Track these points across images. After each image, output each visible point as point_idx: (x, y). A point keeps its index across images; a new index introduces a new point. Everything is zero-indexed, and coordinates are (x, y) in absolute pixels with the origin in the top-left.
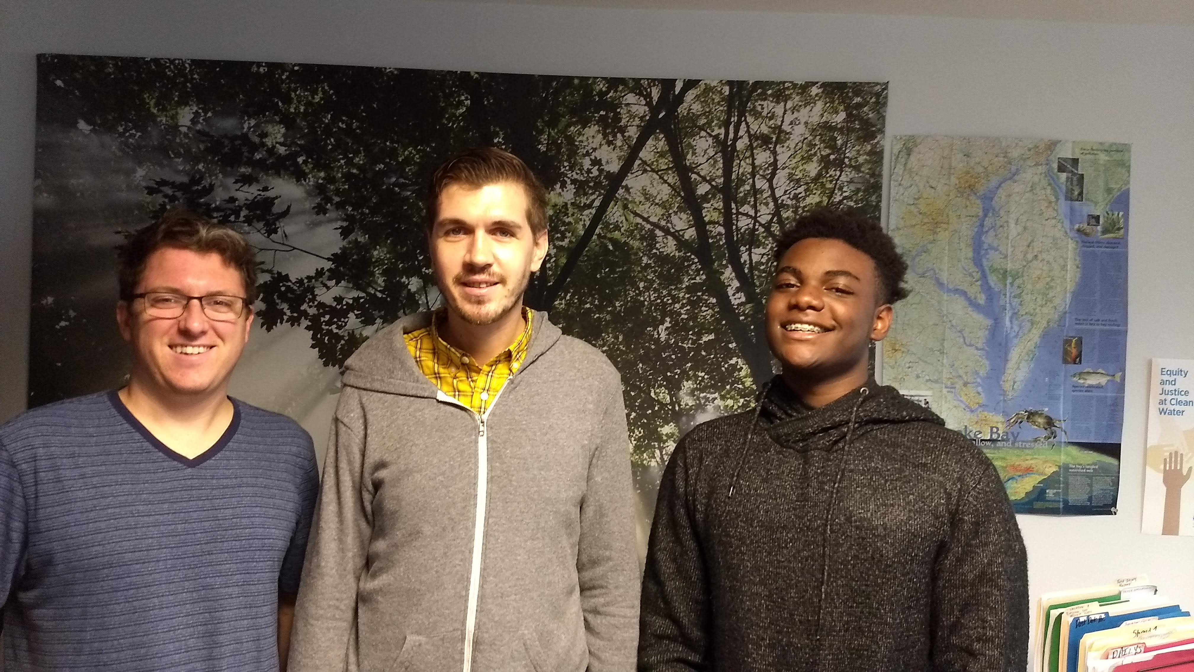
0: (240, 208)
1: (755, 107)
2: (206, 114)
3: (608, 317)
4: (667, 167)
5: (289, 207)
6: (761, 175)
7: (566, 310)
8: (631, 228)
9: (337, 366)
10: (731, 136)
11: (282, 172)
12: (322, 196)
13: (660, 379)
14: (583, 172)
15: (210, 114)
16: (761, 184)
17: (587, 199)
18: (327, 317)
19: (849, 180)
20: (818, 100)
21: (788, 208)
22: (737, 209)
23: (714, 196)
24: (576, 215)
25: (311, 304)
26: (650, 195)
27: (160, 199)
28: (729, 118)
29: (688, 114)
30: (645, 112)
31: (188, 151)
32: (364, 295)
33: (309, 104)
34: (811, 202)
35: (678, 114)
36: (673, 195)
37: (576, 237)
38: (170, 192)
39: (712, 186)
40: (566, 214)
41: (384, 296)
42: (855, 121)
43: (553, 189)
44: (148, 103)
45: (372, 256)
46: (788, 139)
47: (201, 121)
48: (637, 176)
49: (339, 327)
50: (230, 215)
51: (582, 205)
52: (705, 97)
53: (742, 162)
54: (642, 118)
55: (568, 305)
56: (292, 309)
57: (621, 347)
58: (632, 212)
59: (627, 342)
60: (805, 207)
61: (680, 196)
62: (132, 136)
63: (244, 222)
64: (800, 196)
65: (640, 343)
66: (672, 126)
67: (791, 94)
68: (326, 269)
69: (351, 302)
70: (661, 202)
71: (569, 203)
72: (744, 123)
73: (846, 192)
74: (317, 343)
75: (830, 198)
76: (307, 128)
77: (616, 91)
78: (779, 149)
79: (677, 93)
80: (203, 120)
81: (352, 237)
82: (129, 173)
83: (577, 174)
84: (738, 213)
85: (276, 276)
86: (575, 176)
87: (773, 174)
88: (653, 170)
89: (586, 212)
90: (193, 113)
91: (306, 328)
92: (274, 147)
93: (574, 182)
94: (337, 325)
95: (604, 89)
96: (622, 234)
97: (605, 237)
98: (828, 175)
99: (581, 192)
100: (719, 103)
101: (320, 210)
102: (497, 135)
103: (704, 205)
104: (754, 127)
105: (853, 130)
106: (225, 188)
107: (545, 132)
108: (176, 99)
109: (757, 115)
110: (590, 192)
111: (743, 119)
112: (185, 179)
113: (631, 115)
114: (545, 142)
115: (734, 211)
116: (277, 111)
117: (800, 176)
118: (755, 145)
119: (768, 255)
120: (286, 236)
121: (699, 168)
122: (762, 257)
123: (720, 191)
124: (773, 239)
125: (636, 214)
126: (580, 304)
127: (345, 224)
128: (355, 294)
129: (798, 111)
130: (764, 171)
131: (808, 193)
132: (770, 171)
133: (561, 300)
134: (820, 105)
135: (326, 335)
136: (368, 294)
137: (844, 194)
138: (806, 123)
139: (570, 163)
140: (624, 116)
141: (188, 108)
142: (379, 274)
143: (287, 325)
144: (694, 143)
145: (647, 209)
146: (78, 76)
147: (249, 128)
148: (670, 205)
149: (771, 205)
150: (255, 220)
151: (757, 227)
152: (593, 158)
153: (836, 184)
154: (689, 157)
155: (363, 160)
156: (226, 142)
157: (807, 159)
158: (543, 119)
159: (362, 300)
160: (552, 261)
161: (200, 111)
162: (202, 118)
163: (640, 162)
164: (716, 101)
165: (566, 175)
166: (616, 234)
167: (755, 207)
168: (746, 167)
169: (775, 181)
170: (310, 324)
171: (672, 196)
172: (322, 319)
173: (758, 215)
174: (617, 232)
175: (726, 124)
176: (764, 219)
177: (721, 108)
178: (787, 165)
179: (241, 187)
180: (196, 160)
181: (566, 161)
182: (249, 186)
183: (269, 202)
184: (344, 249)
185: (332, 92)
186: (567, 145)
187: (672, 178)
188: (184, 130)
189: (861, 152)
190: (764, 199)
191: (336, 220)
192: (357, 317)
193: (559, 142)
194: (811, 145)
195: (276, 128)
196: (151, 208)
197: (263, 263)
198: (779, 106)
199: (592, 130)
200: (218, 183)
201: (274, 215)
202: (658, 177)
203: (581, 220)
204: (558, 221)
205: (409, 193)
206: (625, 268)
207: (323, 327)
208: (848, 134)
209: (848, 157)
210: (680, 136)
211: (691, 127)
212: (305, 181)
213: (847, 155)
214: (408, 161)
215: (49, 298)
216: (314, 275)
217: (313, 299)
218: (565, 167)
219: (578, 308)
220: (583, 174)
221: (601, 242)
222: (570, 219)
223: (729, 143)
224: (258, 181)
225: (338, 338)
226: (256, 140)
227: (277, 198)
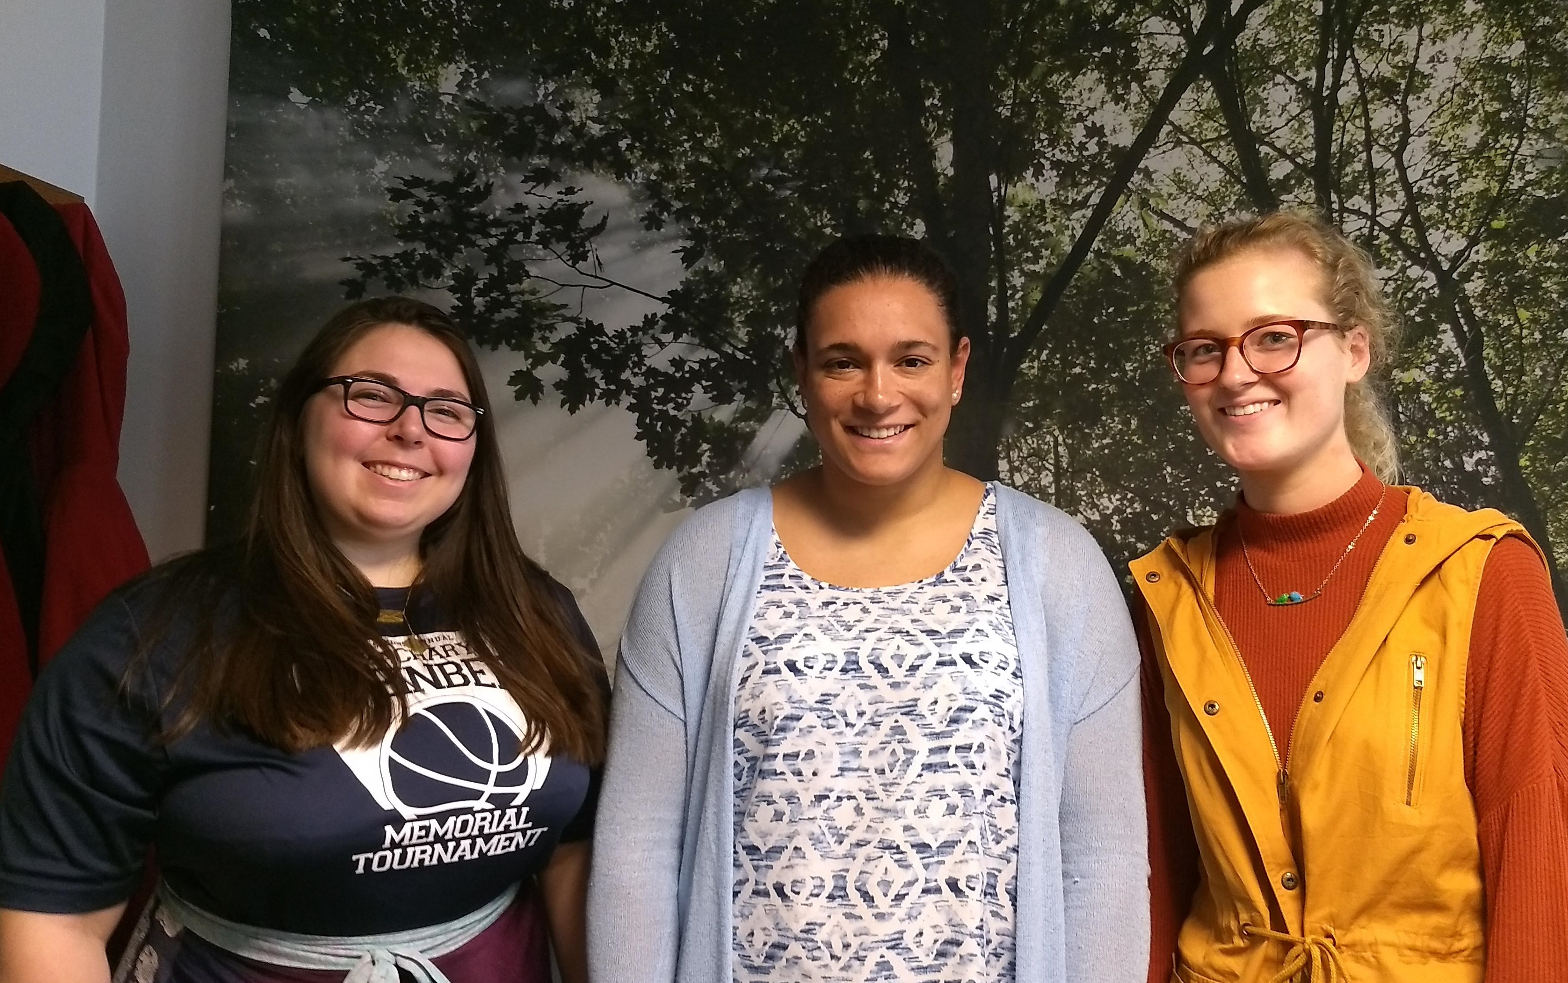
0: (532, 221)
1: (1368, 34)
2: (480, 73)
3: (1112, 389)
4: (1216, 135)
5: (605, 218)
6: (1381, 146)
7: (1040, 378)
8: (1154, 239)
9: (675, 468)
10: (1329, 81)
11: (596, 164)
12: (656, 201)
13: (1203, 492)
14: (1073, 148)
15: (486, 75)
16: (1382, 160)
17: (1078, 193)
18: (661, 391)
19: (1534, 153)
20: (1477, 22)
21: (1430, 201)
22: (1341, 203)
23: (1300, 182)
24: (1058, 219)
25: (636, 370)
26: (1187, 183)
27: (409, 206)
28: (1324, 53)
29: (1253, 47)
30: (1179, 46)
31: (453, 132)
32: (717, 356)
33: (636, 55)
34: (1470, 190)
35: (1236, 47)
36: (1229, 182)
37: (1058, 256)
38: (425, 196)
39: (1296, 164)
40: (1043, 219)
41: (747, 357)
42: (1541, 55)
43: (1021, 178)
44: (394, 60)
45: (730, 294)
46: (1428, 85)
47: (473, 86)
48: (1164, 152)
49: (678, 407)
50: (516, 232)
51: (1070, 202)
52: (1283, 19)
53: (1349, 125)
54: (1173, 57)
55: (1043, 369)
56: (606, 377)
57: (1135, 438)
58: (1155, 213)
59: (1144, 430)
60: (1460, 198)
61: (1241, 182)
62: (369, 111)
63: (537, 242)
64: (1449, 180)
65: (1168, 432)
66: (1226, 68)
67: (1431, 12)
68: (659, 316)
69: (696, 366)
70: (1206, 193)
71: (1048, 200)
72: (1350, 60)
73: (1529, 173)
74: (645, 432)
75: (1502, 183)
76: (634, 94)
77: (1129, 14)
78: (1411, 101)
79: (1233, 14)
80: (475, 84)
81: (699, 265)
82: (364, 167)
83: (1062, 151)
84: (1343, 209)
85: (584, 326)
86: (1059, 156)
87: (1403, 144)
88: (1192, 141)
89: (1077, 215)
90: (461, 73)
91: (628, 408)
92: (583, 125)
93: (1056, 165)
94: (676, 403)
95: (1109, 11)
96: (1139, 249)
97: (1107, 255)
98: (1498, 145)
99: (1069, 181)
100: (1306, 28)
101: (652, 222)
102: (930, 93)
103: (1283, 198)
104: (1368, 67)
105: (1540, 70)
106: (509, 188)
107: (1008, 86)
108: (436, 52)
109: (1372, 47)
110: (1084, 180)
111: (1348, 53)
112: (447, 176)
113: (1155, 52)
114: (1009, 102)
115: (1335, 206)
116: (589, 68)
117: (1450, 146)
118: (1370, 95)
119: (1397, 280)
120: (600, 264)
121: (1271, 136)
122: (1386, 284)
123: (1311, 173)
124: (1404, 254)
125: (1163, 216)
126: (1064, 369)
127: (689, 244)
128: (703, 354)
129: (1443, 40)
130: (1387, 139)
131: (1464, 176)
132: (1397, 139)
133: (1032, 361)
134: (1479, 30)
135: (658, 419)
136: (723, 354)
137: (1527, 177)
138: (1457, 60)
139: (1049, 134)
140: (1143, 54)
141: (453, 66)
142: (739, 322)
143: (600, 403)
144: (1264, 95)
145: (1182, 207)
146: (291, 21)
147: (546, 96)
148: (1223, 198)
149: (1401, 196)
150: (553, 240)
151: (1375, 233)
152: (1090, 125)
153: (1513, 159)
154: (1256, 117)
155: (718, 142)
156: (512, 117)
157: (1462, 118)
158: (1006, 65)
159: (713, 365)
160: (1017, 296)
161: (472, 70)
162: (474, 81)
163: (1170, 128)
164: (1300, 25)
165: (1043, 155)
166: (1128, 250)
167: (1372, 198)
168: (1355, 133)
169: (1406, 156)
170: (634, 401)
171: (1225, 184)
172: (653, 394)
173: (1378, 213)
174: (1128, 246)
175: (1320, 63)
176: (1388, 219)
177: (1311, 37)
178: (1426, 128)
179: (534, 187)
180: (465, 146)
181: (1044, 131)
182: (546, 186)
183: (574, 212)
184: (686, 284)
185: (672, 35)
186: (1046, 105)
187: (1226, 153)
188: (447, 99)
189: (1554, 108)
190: (1388, 186)
191: (675, 238)
192: (706, 390)
193: (1033, 100)
194: (1467, 96)
195: (587, 95)
196: (396, 221)
197: (565, 306)
198: (1410, 32)
199: (1089, 79)
200: (498, 182)
201: (582, 231)
202: (1202, 153)
203: (1067, 227)
204: (1028, 231)
205: (788, 192)
206: (1142, 306)
207: (654, 406)
208: (1530, 79)
209: (1531, 116)
210: (1240, 84)
211: (1260, 69)
212: (630, 178)
213: (1529, 112)
214: (787, 141)
215: (241, 360)
216: (641, 325)
217: (639, 363)
218: (1041, 141)
219: (1062, 374)
220: (1071, 152)
221: (1103, 264)
222: (1050, 227)
223: (1325, 94)
224: (558, 179)
225: (677, 423)
226: (557, 114)
227: (586, 204)
